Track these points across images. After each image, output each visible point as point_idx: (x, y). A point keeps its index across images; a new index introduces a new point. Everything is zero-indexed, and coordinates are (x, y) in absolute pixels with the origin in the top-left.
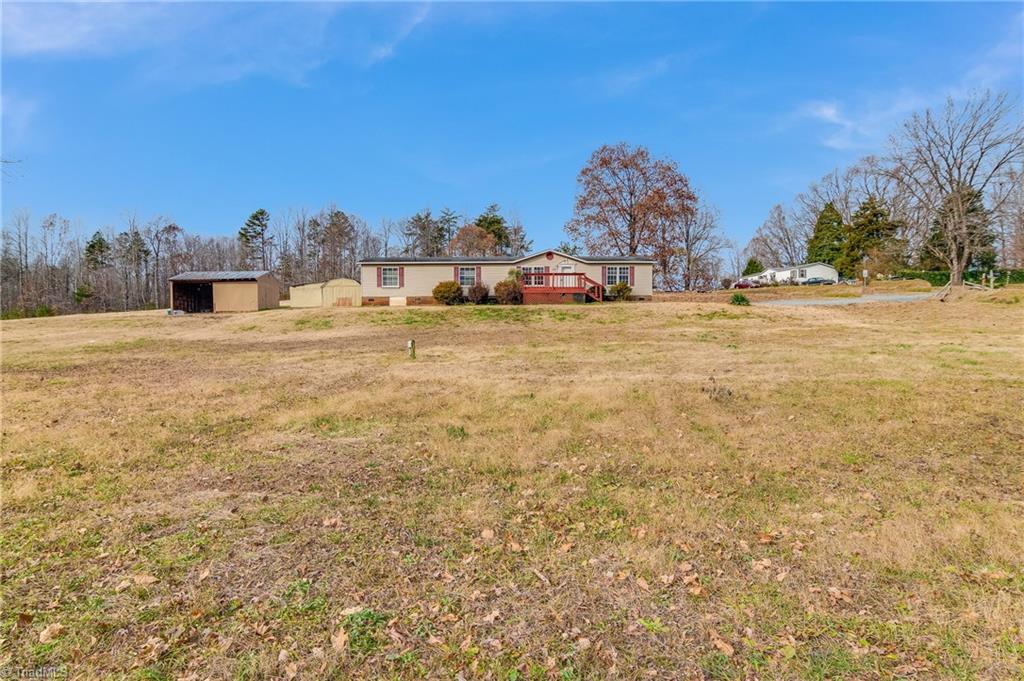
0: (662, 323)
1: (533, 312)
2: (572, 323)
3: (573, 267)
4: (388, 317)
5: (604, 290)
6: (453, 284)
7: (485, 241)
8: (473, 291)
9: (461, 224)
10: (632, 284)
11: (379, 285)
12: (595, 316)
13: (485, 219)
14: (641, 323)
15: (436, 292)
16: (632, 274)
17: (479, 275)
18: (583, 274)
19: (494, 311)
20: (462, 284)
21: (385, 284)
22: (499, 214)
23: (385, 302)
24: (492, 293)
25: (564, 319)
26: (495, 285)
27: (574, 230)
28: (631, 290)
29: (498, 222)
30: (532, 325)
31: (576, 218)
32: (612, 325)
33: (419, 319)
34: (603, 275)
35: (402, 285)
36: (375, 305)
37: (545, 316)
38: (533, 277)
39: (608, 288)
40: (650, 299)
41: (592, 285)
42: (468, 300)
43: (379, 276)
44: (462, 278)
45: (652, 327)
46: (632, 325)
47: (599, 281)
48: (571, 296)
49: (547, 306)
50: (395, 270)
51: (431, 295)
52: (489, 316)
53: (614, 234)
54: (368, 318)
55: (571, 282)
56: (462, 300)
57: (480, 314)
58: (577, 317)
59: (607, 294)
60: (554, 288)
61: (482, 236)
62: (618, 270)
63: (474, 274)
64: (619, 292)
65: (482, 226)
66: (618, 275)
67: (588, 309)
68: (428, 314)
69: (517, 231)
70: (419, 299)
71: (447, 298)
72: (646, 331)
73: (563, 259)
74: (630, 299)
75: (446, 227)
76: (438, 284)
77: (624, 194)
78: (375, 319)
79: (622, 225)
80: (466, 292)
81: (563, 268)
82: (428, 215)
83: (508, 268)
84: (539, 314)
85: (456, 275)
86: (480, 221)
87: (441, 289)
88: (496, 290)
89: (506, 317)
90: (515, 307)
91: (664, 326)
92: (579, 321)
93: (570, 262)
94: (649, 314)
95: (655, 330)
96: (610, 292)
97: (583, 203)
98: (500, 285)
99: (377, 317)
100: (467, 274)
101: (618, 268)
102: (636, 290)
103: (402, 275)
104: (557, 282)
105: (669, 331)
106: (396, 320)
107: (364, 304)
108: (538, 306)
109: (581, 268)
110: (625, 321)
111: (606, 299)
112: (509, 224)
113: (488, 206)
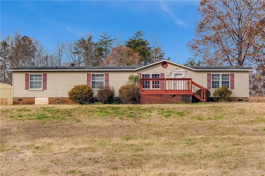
0: (252, 119)
1: (145, 110)
2: (175, 119)
3: (184, 74)
4: (26, 113)
5: (208, 93)
6: (85, 87)
7: (132, 57)
8: (101, 93)
9: (115, 45)
10: (233, 88)
11: (27, 88)
12: (196, 113)
13: (133, 42)
14: (234, 119)
15: (72, 93)
16: (233, 80)
17: (107, 80)
18: (190, 79)
19: (113, 109)
20: (93, 87)
21: (31, 87)
22: (144, 38)
23: (31, 102)
24: (117, 94)
25: (170, 115)
26: (119, 88)
27: (194, 48)
28: (231, 93)
29: (143, 43)
30: (142, 120)
31: (196, 38)
32: (208, 122)
33: (50, 115)
34: (209, 80)
35: (45, 88)
36: (23, 104)
37: (154, 114)
38: (151, 82)
39: (212, 91)
40: (247, 100)
41: (199, 89)
42: (97, 101)
43: (27, 80)
44: (93, 83)
45: (242, 123)
46: (225, 121)
47: (205, 86)
48: (180, 97)
49: (158, 105)
50: (40, 75)
51: (67, 96)
52: (108, 113)
53: (226, 51)
54: (8, 114)
55: (181, 86)
56: (92, 100)
57: (101, 112)
58: (181, 114)
59: (212, 96)
60: (166, 91)
61: (129, 54)
62: (221, 77)
63: (102, 79)
64: (221, 94)
65: (131, 47)
66: (221, 81)
67: (191, 108)
68: (58, 111)
69: (156, 50)
70: (58, 99)
71: (79, 99)
72: (236, 126)
73: (176, 67)
74: (230, 100)
75: (103, 47)
76: (73, 87)
77: (234, 20)
78: (14, 115)
79: (232, 45)
80: (96, 94)
81: (176, 75)
82: (91, 38)
83: (128, 75)
84: (150, 112)
85: (88, 80)
86: (129, 42)
87: (76, 91)
88: (120, 92)
89: (122, 114)
90: (131, 106)
91: (252, 122)
92: (182, 118)
93: (181, 70)
94: (242, 112)
95: (243, 126)
96: (214, 94)
97: (202, 26)
98: (123, 88)
99: (16, 113)
100: (97, 80)
101: (221, 74)
102: (236, 93)
103: (45, 80)
104: (169, 86)
105: (255, 126)
106: (30, 115)
107: (14, 103)
108: (150, 106)
109: (189, 75)
110: (220, 118)
111: (210, 100)
112: (151, 45)
113: (136, 32)
